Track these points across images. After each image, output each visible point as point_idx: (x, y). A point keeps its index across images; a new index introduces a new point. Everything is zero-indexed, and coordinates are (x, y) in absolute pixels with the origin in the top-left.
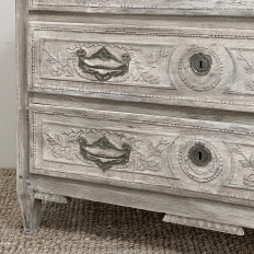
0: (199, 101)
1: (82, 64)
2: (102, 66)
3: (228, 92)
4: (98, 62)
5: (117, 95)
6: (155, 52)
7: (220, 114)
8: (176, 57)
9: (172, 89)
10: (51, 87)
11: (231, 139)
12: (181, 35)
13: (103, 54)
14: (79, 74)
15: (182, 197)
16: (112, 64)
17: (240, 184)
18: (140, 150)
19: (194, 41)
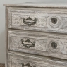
4: (27, 43)
9: (46, 52)
19: (52, 39)
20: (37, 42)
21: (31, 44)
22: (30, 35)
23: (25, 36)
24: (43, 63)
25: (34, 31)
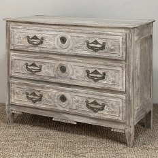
0: (63, 81)
1: (27, 68)
2: (33, 69)
3: (71, 79)
4: (32, 67)
5: (38, 78)
6: (50, 65)
7: (69, 86)
8: (56, 67)
9: (55, 77)
10: (17, 75)
11: (73, 94)
13: (34, 65)
14: (26, 71)
15: (58, 112)
17: (75, 108)
18: (45, 97)
19: (61, 62)
20: (44, 66)
21: (37, 68)
22: (35, 58)
23: (30, 59)
24: (51, 90)
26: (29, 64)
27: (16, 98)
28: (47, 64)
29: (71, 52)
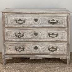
0: (36, 40)
1: (15, 35)
2: (19, 35)
5: (22, 40)
7: (39, 41)
8: (32, 33)
11: (41, 45)
12: (33, 30)
13: (20, 33)
14: (15, 37)
16: (21, 35)
17: (42, 51)
19: (35, 31)
23: (17, 31)
24: (29, 45)
25: (24, 27)
26: (17, 33)
27: (9, 51)
28: (27, 33)
29: (40, 26)
